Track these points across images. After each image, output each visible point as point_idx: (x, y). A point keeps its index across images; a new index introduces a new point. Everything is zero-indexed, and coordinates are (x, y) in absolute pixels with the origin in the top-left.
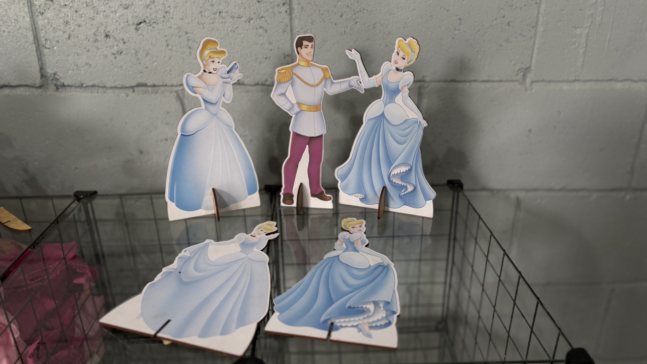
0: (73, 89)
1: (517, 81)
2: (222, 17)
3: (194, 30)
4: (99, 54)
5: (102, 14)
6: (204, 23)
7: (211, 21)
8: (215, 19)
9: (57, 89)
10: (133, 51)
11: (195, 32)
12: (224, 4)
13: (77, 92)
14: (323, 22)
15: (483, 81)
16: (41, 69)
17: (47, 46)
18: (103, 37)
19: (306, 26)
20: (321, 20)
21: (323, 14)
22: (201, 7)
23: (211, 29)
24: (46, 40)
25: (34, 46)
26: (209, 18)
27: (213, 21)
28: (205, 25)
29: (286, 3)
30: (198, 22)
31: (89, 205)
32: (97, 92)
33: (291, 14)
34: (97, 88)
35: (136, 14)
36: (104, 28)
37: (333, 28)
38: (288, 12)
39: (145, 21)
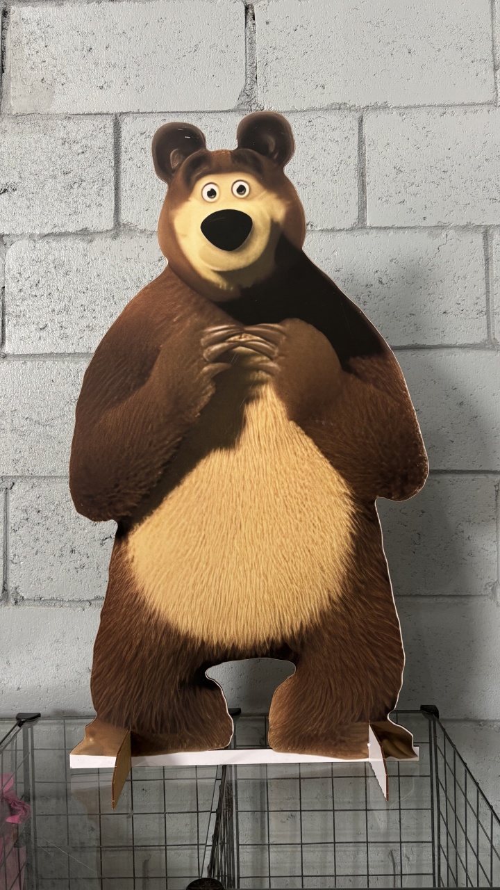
0: (32, 602)
1: (487, 595)
4: (62, 568)
5: (71, 531)
9: (16, 602)
10: (95, 566)
13: (35, 606)
15: (450, 596)
16: (5, 583)
17: (15, 561)
18: (69, 552)
24: (15, 555)
25: (2, 561)
31: (29, 729)
32: (54, 606)
34: (54, 602)
35: (103, 531)
36: (71, 544)
39: (111, 537)
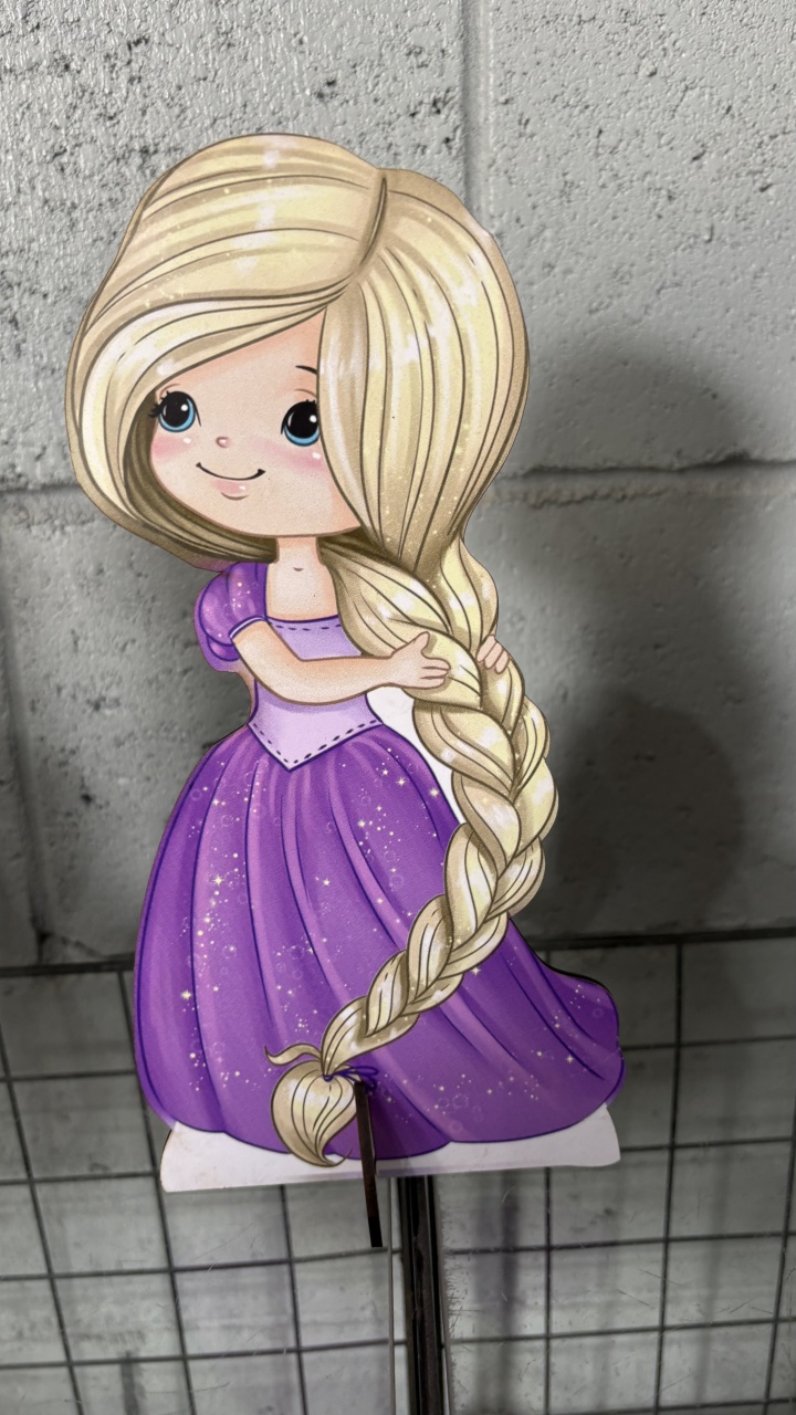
2: (153, 173)
3: (32, 241)
6: (74, 206)
7: (105, 196)
8: (121, 183)
11: (35, 246)
12: (163, 110)
14: (612, 186)
19: (534, 207)
20: (605, 175)
21: (613, 151)
22: (57, 128)
23: (103, 233)
26: (96, 178)
27: (117, 194)
28: (76, 214)
29: (445, 104)
30: (46, 202)
33: (467, 154)
37: (660, 217)
38: (457, 143)
